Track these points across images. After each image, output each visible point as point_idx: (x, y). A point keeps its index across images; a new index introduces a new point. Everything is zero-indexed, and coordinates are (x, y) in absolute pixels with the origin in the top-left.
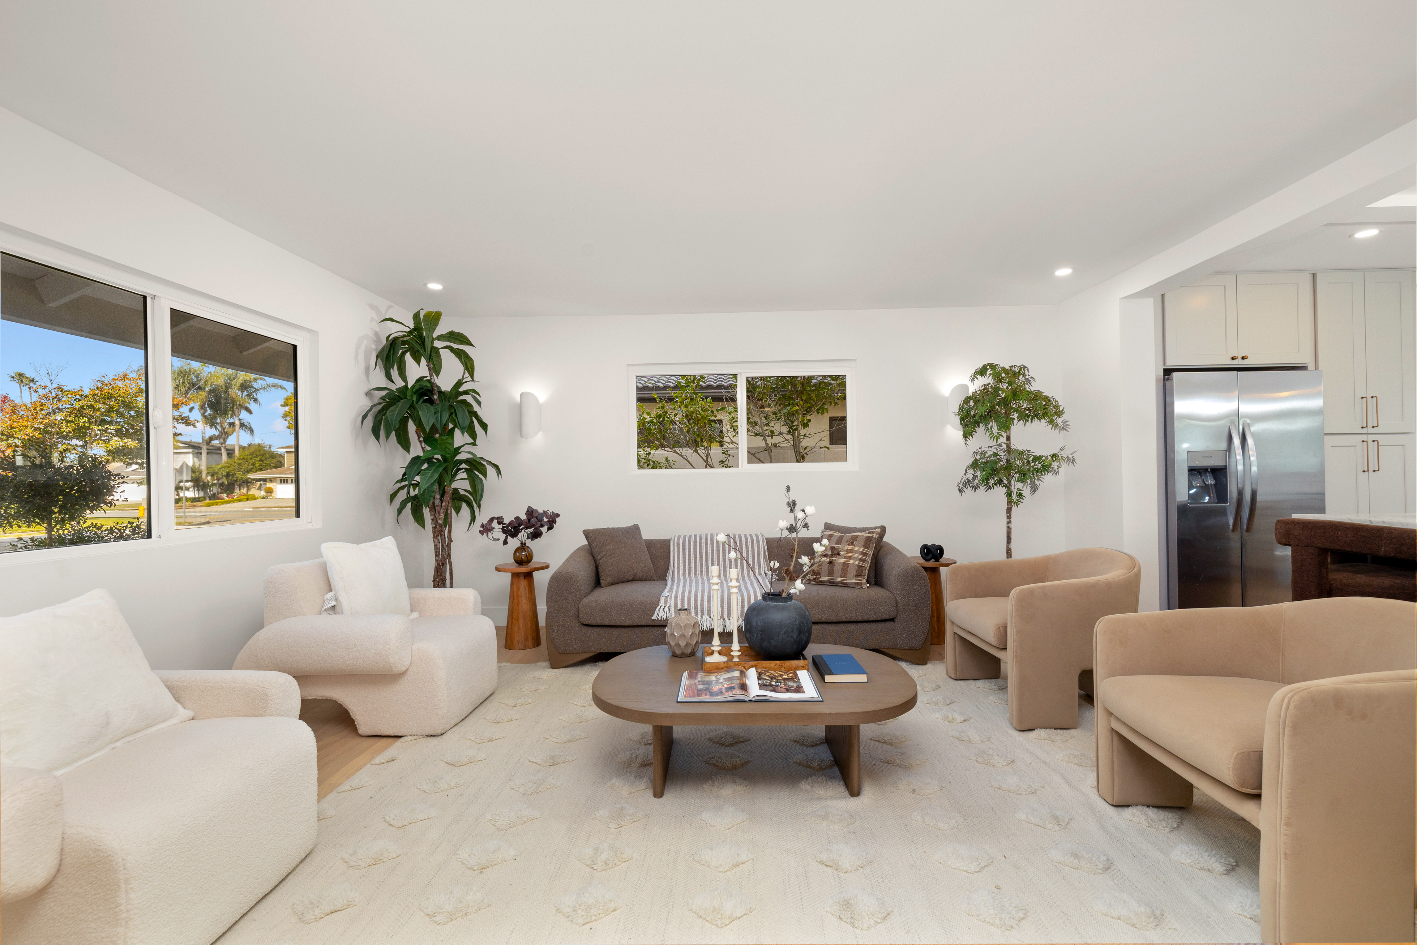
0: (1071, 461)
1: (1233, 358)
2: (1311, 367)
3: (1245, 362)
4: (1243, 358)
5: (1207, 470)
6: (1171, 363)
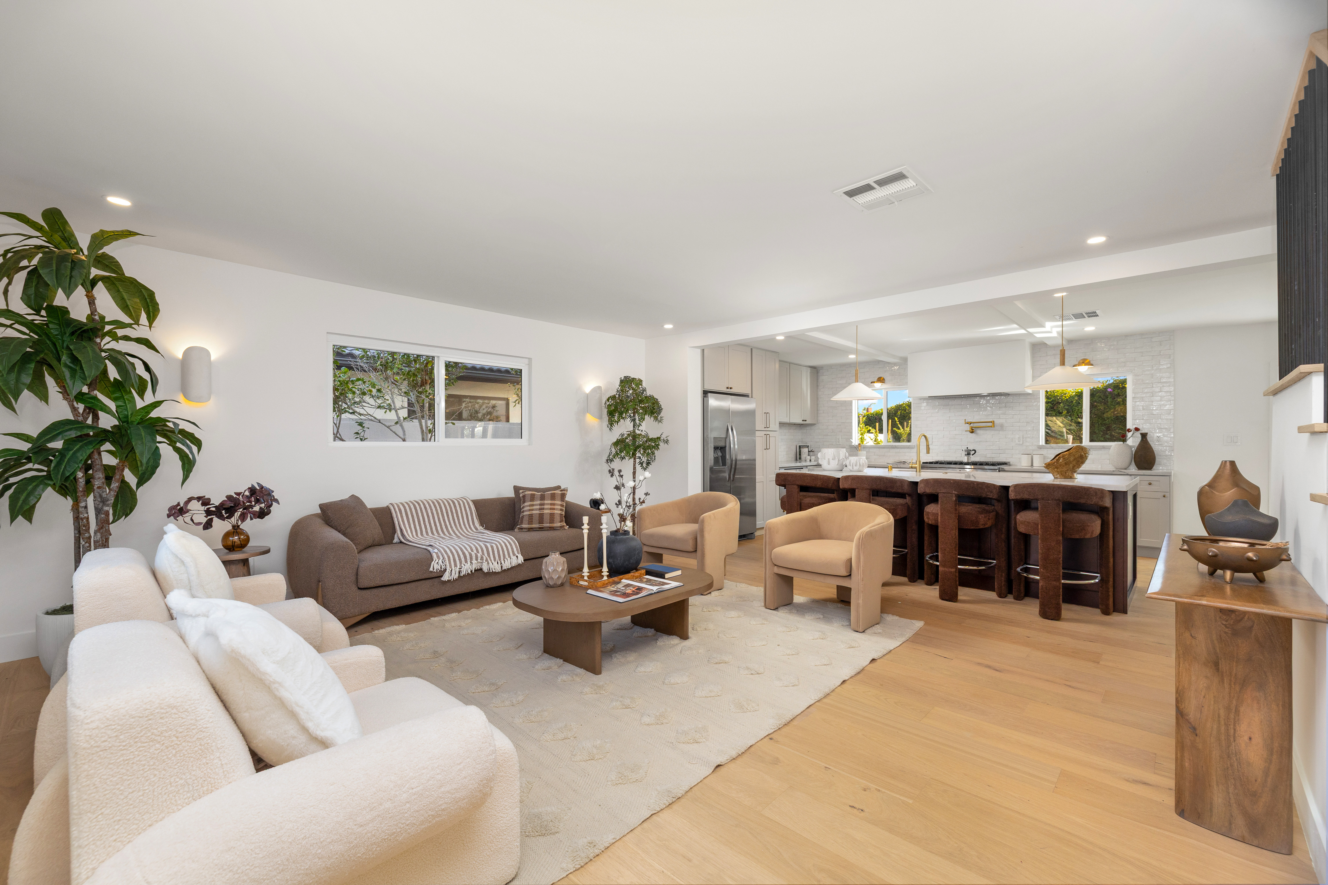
0: (667, 442)
1: (727, 388)
2: (750, 396)
3: (731, 390)
4: (730, 388)
5: (718, 448)
6: (708, 388)
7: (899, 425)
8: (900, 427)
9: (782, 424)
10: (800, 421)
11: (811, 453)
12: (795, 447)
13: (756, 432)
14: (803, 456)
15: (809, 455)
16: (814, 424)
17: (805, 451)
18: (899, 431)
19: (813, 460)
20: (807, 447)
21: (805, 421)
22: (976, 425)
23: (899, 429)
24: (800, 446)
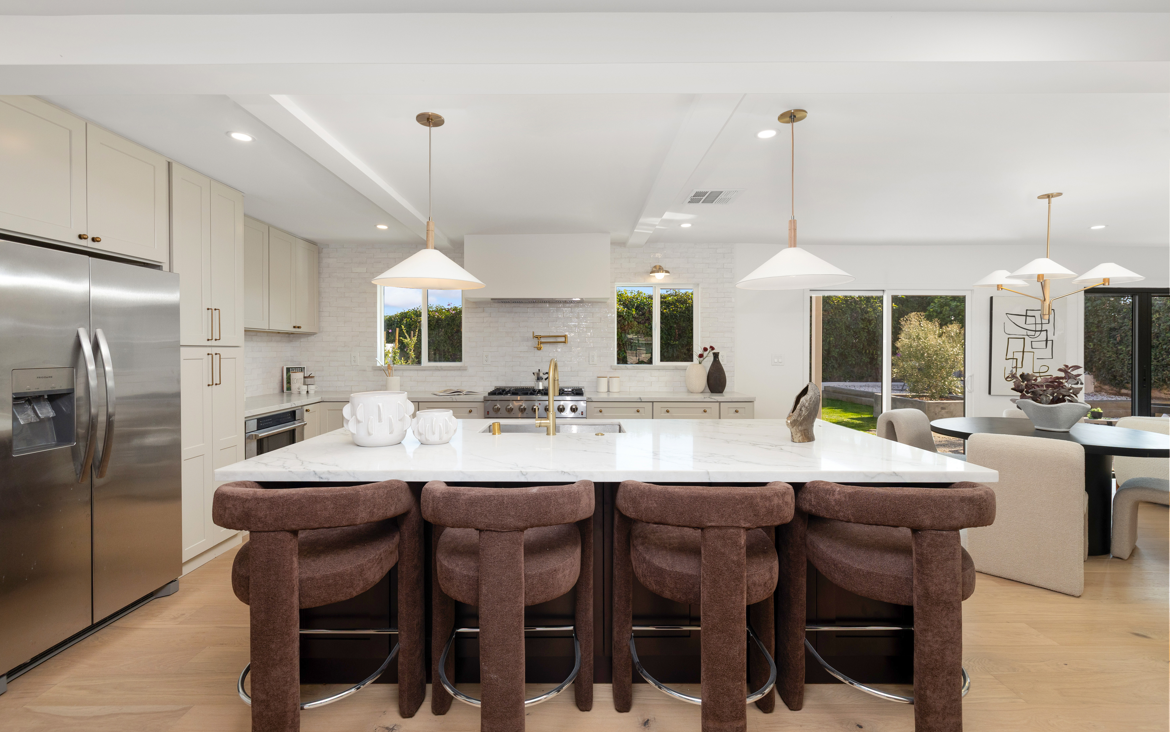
1: (80, 237)
2: (166, 267)
3: (96, 245)
4: (94, 240)
5: (42, 396)
7: (406, 334)
8: (407, 336)
9: (250, 333)
10: (290, 329)
11: (309, 379)
12: (280, 371)
13: (182, 349)
14: (294, 386)
15: (305, 384)
16: (314, 334)
17: (297, 377)
18: (405, 341)
19: (311, 392)
20: (302, 369)
21: (299, 327)
22: (543, 340)
23: (405, 338)
24: (288, 370)
